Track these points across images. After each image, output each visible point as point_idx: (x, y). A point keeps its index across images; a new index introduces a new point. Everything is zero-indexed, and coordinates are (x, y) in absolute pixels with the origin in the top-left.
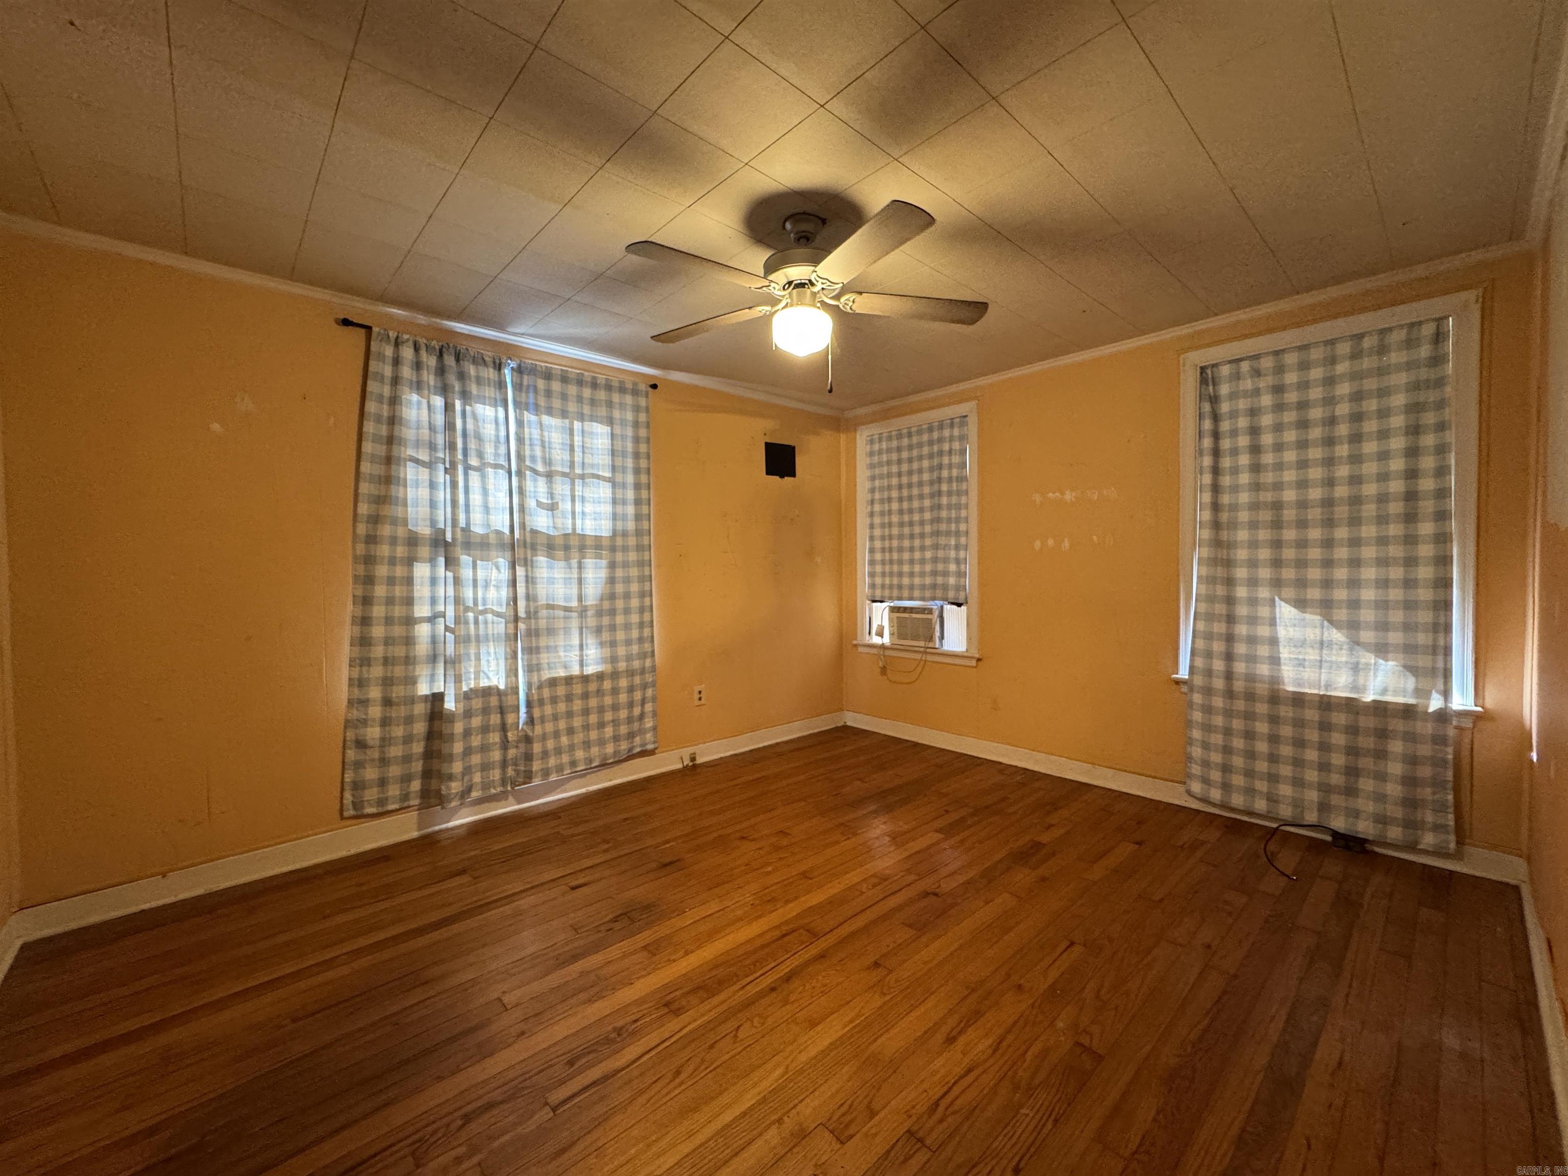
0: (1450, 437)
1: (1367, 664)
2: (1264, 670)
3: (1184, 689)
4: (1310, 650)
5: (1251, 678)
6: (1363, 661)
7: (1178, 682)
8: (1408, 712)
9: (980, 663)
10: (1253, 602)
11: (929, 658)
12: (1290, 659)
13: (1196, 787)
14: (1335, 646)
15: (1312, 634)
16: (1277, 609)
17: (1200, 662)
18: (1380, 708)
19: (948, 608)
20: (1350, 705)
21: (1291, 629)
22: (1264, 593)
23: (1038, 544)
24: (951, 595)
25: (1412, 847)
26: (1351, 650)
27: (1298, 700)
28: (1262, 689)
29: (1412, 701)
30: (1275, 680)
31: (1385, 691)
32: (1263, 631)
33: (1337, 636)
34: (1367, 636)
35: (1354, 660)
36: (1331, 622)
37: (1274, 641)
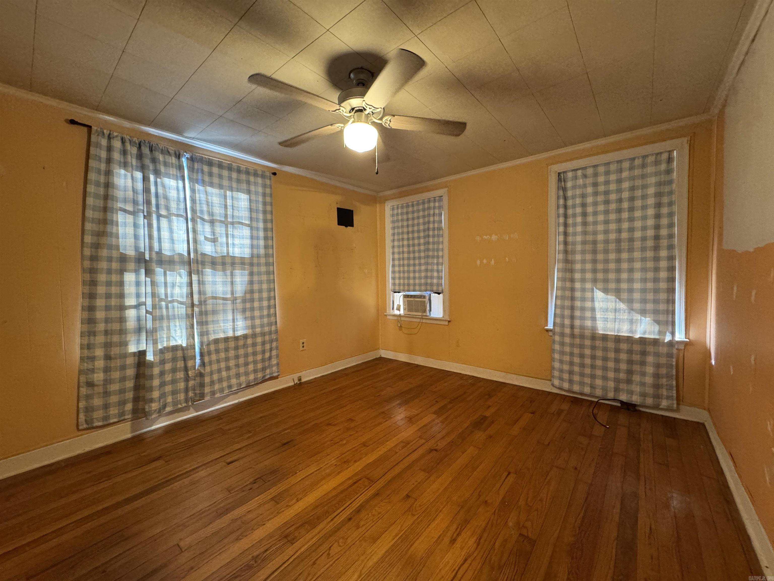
0: (675, 208)
1: (637, 320)
2: (588, 323)
3: (551, 334)
4: (610, 313)
5: (582, 328)
6: (635, 318)
7: (547, 331)
8: (655, 342)
9: (450, 323)
10: (583, 290)
11: (424, 321)
12: (601, 318)
13: (556, 382)
14: (622, 311)
15: (611, 305)
16: (595, 293)
17: (558, 320)
18: (642, 341)
19: (434, 296)
20: (629, 340)
21: (601, 303)
22: (588, 285)
23: (478, 262)
24: (435, 288)
25: (657, 407)
26: (629, 313)
27: (605, 338)
28: (588, 333)
29: (657, 337)
30: (594, 328)
31: (645, 333)
32: (588, 304)
33: (622, 306)
34: (637, 306)
35: (630, 318)
36: (620, 299)
37: (593, 310)
